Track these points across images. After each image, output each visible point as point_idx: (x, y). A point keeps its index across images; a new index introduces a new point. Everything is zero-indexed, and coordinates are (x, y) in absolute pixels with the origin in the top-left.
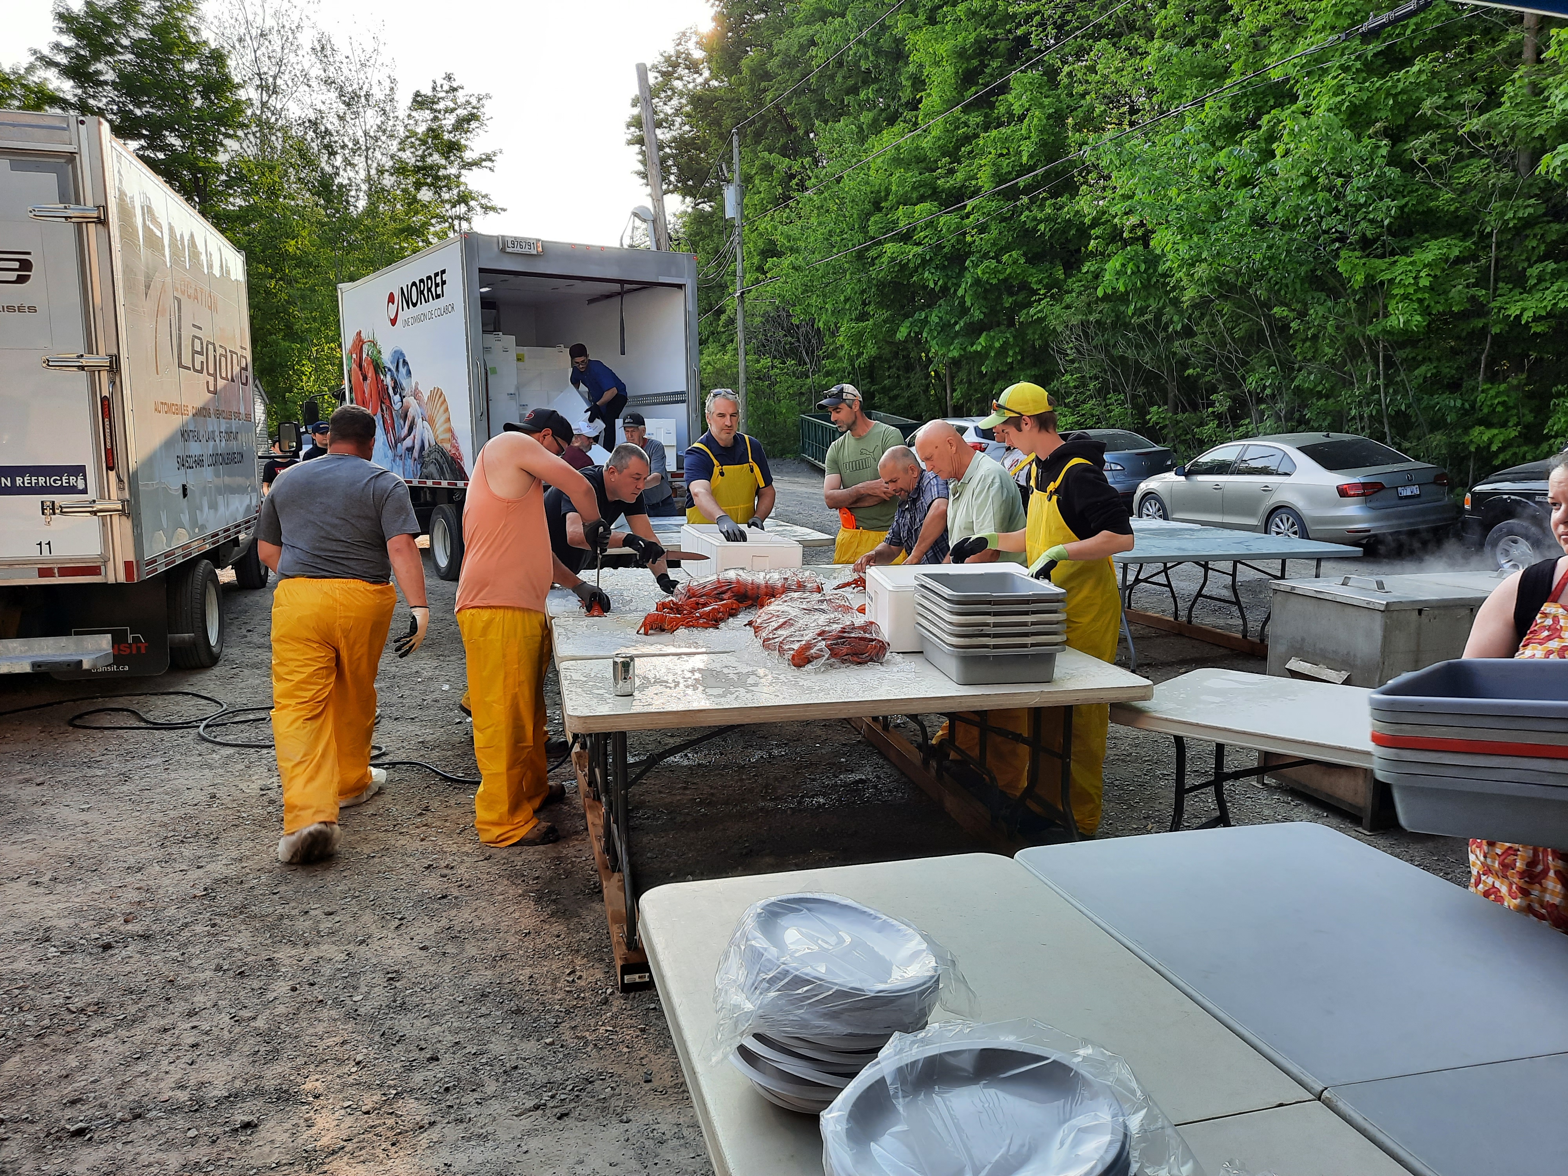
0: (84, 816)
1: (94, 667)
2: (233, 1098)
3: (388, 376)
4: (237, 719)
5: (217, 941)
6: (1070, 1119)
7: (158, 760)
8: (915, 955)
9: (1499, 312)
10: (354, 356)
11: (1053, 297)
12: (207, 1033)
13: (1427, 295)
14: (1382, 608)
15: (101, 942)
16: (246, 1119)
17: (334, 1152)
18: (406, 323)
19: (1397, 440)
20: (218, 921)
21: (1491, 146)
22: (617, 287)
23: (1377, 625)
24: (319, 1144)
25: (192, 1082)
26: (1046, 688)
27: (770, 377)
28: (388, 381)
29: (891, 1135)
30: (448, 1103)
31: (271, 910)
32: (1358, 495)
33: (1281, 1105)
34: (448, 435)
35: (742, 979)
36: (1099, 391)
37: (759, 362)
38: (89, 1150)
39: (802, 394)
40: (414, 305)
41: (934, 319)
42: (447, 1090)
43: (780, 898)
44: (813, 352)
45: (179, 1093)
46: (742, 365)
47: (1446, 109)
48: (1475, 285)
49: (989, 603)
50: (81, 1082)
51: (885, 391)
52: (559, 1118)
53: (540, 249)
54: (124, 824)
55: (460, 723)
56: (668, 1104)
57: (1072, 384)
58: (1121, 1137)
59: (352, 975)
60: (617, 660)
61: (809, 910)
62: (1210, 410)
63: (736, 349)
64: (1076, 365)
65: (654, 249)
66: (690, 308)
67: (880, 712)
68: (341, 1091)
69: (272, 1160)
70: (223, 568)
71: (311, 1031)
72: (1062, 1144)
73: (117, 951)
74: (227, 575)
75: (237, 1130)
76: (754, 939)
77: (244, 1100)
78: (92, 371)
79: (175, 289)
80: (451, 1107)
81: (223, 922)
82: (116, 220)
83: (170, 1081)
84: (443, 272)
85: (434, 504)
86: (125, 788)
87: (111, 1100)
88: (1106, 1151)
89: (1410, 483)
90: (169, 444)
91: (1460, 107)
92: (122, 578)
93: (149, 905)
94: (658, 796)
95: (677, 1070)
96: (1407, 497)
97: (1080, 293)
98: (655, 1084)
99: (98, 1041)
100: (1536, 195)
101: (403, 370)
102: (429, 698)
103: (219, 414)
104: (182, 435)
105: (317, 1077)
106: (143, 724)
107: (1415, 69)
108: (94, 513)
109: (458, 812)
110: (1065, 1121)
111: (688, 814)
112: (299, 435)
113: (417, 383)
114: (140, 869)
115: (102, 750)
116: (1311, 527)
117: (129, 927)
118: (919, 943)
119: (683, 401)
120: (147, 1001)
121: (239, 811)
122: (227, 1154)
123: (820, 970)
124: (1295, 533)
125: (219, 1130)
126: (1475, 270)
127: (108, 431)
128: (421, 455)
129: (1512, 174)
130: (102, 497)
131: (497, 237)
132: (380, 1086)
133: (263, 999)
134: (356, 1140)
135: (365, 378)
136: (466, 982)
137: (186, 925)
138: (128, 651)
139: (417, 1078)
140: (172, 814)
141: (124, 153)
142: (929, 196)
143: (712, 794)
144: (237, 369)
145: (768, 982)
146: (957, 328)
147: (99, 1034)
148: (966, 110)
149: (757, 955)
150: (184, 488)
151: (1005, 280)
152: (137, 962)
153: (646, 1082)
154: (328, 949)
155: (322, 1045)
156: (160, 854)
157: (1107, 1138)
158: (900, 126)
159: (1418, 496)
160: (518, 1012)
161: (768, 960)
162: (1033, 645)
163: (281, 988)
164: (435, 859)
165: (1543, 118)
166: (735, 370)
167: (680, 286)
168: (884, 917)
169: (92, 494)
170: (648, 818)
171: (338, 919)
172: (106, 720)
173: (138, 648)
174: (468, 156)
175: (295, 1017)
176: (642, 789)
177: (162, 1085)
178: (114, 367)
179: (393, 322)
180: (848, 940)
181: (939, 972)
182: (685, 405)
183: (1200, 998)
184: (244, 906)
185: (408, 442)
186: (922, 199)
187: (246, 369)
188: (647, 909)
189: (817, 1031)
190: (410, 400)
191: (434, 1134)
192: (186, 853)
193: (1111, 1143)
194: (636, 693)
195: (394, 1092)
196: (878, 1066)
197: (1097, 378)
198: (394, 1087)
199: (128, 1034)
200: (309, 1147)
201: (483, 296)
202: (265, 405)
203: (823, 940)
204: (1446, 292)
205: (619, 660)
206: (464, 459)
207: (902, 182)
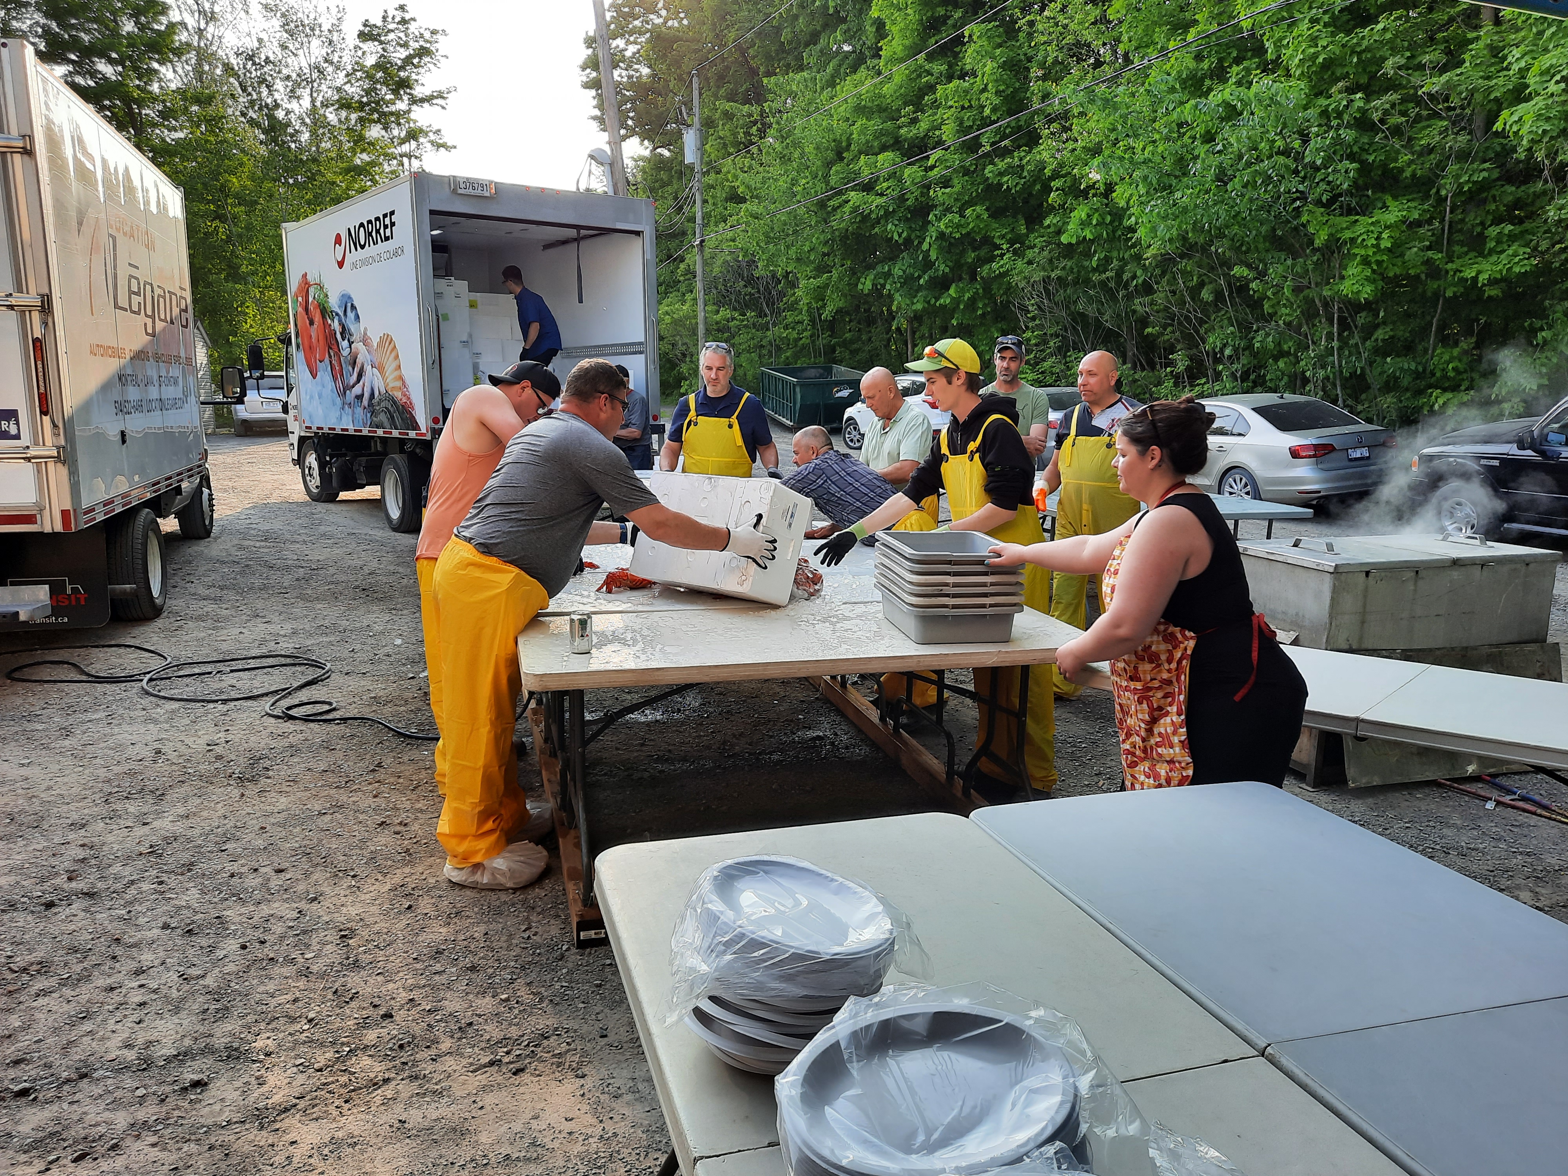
0: (24, 771)
1: (32, 618)
2: (181, 1057)
3: (336, 321)
4: (181, 673)
5: (163, 899)
6: (1021, 1081)
7: (101, 715)
8: (872, 917)
9: (1455, 274)
10: (300, 299)
11: (1015, 253)
12: (155, 991)
13: (1385, 258)
14: (1332, 570)
15: (43, 900)
16: (196, 1077)
17: (286, 1110)
18: (354, 266)
19: (1350, 402)
20: (165, 879)
21: (1449, 109)
22: (573, 233)
23: (1326, 585)
24: (270, 1101)
25: (141, 1041)
26: (1002, 647)
27: (729, 328)
28: (336, 325)
29: (844, 1098)
30: (403, 1060)
31: (219, 867)
32: (1310, 457)
33: (1226, 1061)
34: (399, 384)
35: (698, 942)
36: (1059, 348)
37: (718, 312)
38: (34, 1110)
39: (762, 346)
40: (362, 247)
41: (897, 271)
42: (401, 1047)
43: (736, 860)
44: (773, 304)
45: (125, 1052)
46: (701, 315)
47: (1408, 69)
48: (1429, 248)
49: (949, 563)
50: (24, 1041)
51: (845, 344)
52: (515, 1074)
53: (493, 191)
54: (66, 780)
55: (413, 678)
56: (623, 1058)
57: (1033, 342)
58: (1071, 1098)
59: (305, 932)
60: (573, 617)
61: (766, 872)
62: (1169, 369)
63: (695, 299)
64: (1037, 322)
65: (611, 193)
66: (648, 256)
67: (839, 671)
68: (293, 1049)
69: (222, 1119)
70: (165, 517)
71: (261, 989)
72: (1014, 1105)
73: (60, 909)
74: (170, 524)
75: (186, 1089)
76: (711, 902)
77: (193, 1059)
78: (23, 312)
79: (109, 226)
80: (406, 1063)
81: (172, 881)
82: (44, 151)
83: (115, 1041)
84: (392, 213)
85: (385, 454)
86: (67, 743)
87: (55, 1059)
88: (1057, 1112)
89: (1360, 445)
90: (106, 387)
91: (1421, 67)
92: (59, 528)
93: (93, 862)
94: (615, 752)
95: (632, 1024)
96: (1356, 459)
97: (1042, 249)
98: (611, 1038)
99: (42, 1001)
100: (1490, 159)
101: (351, 315)
102: (382, 652)
103: (158, 358)
104: (120, 379)
105: (268, 1034)
106: (84, 678)
107: (1380, 26)
108: (28, 459)
109: (411, 768)
110: (1016, 1083)
111: (645, 770)
112: (243, 380)
113: (366, 329)
114: (83, 826)
115: (42, 703)
116: (1263, 488)
117: (74, 884)
118: (876, 906)
119: (641, 353)
120: (93, 959)
121: (185, 767)
122: (177, 1113)
123: (776, 933)
124: (1248, 493)
125: (168, 1089)
126: (1430, 234)
127: (41, 374)
128: (370, 404)
129: (1469, 137)
130: (36, 444)
131: (449, 177)
132: (333, 1043)
133: (212, 956)
134: (308, 1097)
135: (312, 323)
136: (420, 939)
137: (132, 882)
138: (67, 603)
139: (371, 1036)
140: (117, 769)
141: (50, 79)
142: (892, 145)
143: (670, 751)
144: (176, 311)
145: (724, 945)
146: (922, 281)
147: (44, 993)
148: (930, 58)
149: (713, 918)
150: (123, 434)
151: (968, 234)
152: (82, 921)
153: (602, 1037)
154: (278, 907)
155: (273, 1002)
156: (104, 810)
157: (1057, 1099)
158: (862, 72)
159: (1368, 458)
160: (473, 968)
161: (725, 923)
162: (991, 606)
163: (231, 945)
164: (388, 816)
165: (1501, 81)
166: (693, 321)
167: (638, 233)
168: (841, 880)
169: (26, 439)
170: (605, 774)
171: (288, 877)
172: (46, 673)
173: (78, 600)
174: (419, 91)
175: (245, 975)
176: (599, 745)
177: (108, 1044)
178: (46, 307)
179: (341, 264)
180: (805, 903)
181: (895, 934)
182: (643, 356)
183: (1149, 956)
184: (192, 864)
185: (357, 390)
186: (884, 148)
187: (186, 311)
188: (603, 869)
189: (773, 993)
190: (358, 346)
191: (388, 1091)
192: (131, 809)
193: (1062, 1103)
194: (594, 651)
195: (348, 1049)
196: (833, 1031)
197: (1057, 336)
198: (348, 1044)
199: (73, 993)
200: (261, 1105)
201: (434, 241)
202: (208, 347)
203: (779, 903)
204: (1402, 255)
205: (575, 617)
206: (416, 408)
207: (863, 130)
